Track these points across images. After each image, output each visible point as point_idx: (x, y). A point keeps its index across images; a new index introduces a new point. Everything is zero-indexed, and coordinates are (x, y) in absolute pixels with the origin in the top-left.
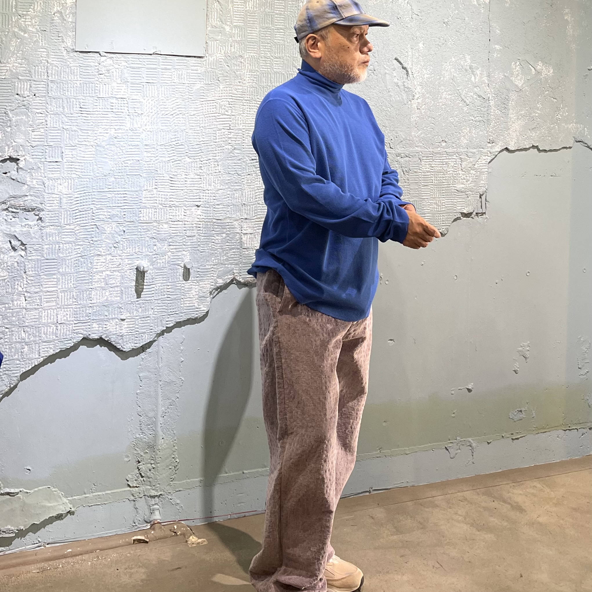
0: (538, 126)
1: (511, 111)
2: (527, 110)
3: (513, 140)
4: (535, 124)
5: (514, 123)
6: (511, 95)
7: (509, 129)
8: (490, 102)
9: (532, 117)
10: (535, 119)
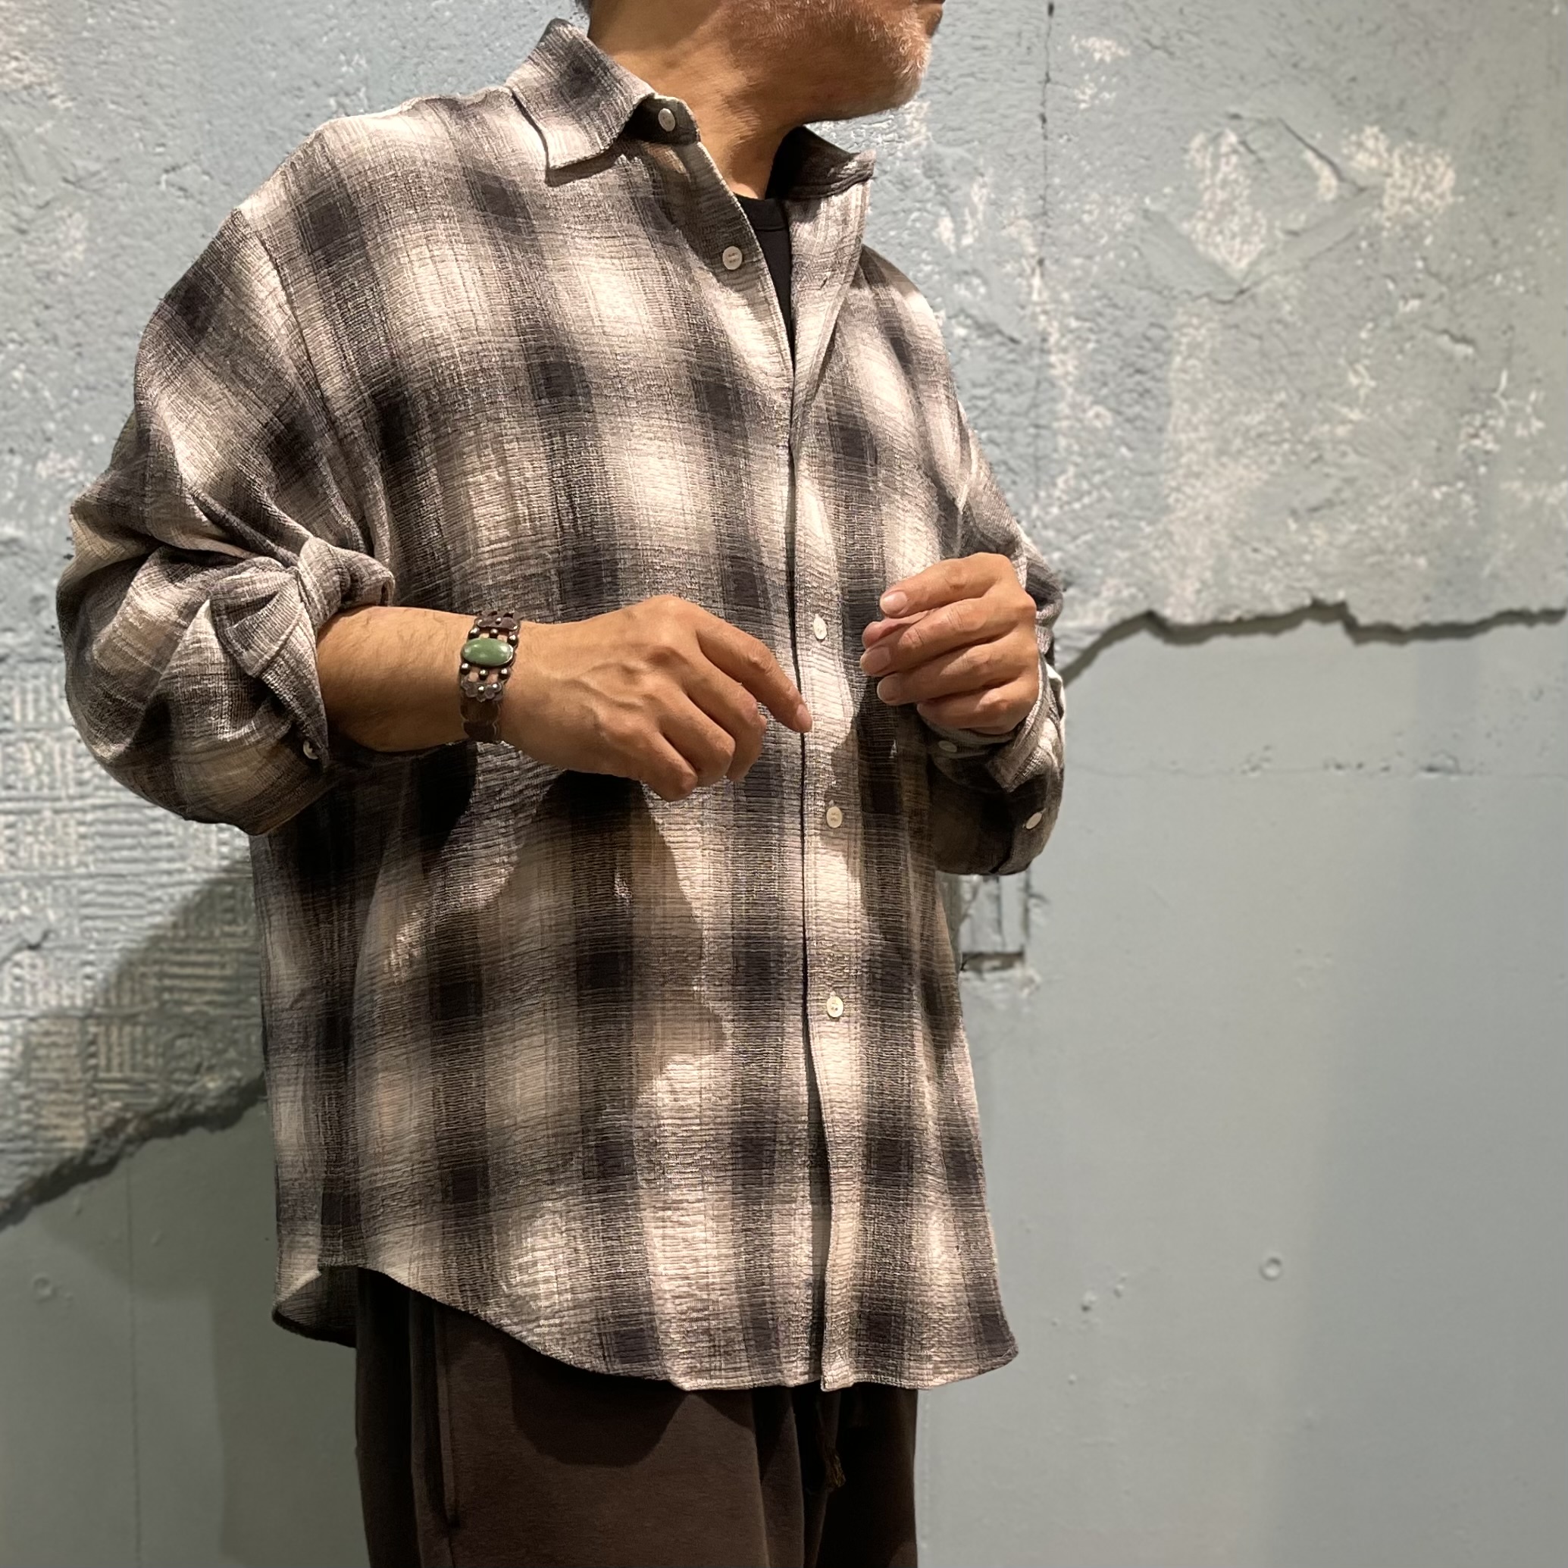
0: (1347, 494)
1: (1180, 410)
2: (1281, 405)
3: (1190, 571)
4: (1334, 483)
5: (1198, 476)
6: (1181, 319)
7: (1167, 509)
8: (1053, 359)
9: (1314, 444)
10: (1329, 456)
